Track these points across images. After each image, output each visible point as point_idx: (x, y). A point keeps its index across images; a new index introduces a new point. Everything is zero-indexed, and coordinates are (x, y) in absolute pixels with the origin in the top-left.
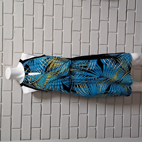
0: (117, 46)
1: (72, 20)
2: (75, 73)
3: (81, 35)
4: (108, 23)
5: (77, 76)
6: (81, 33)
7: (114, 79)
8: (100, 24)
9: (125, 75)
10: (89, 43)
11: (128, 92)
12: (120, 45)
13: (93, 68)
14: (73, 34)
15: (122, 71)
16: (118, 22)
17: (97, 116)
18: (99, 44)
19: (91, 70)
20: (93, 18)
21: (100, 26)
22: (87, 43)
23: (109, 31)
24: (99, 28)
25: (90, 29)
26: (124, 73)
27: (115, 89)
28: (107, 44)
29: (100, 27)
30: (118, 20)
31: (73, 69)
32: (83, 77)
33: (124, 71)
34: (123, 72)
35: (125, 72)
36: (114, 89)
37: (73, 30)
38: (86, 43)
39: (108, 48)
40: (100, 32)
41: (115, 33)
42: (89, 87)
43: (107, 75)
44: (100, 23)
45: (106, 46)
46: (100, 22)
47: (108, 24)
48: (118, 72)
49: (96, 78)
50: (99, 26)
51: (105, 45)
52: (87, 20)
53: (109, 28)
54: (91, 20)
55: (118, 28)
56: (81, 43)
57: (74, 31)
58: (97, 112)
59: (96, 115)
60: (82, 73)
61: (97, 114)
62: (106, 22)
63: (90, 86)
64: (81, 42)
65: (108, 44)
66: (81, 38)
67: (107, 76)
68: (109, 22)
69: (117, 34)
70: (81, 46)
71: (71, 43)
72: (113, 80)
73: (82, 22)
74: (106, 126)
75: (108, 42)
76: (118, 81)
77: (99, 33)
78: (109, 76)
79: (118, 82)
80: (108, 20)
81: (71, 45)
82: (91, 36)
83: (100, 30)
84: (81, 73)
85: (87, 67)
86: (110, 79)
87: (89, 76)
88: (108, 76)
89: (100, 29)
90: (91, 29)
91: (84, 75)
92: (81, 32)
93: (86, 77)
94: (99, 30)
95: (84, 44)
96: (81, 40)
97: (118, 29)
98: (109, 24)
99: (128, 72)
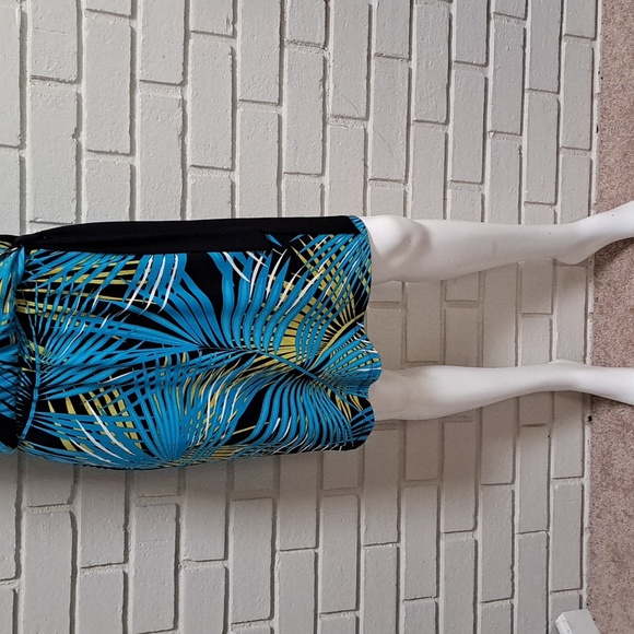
0: (284, 180)
1: (23, 16)
2: (51, 330)
3: (84, 104)
4: (232, 49)
5: (68, 347)
6: (79, 96)
7: (285, 357)
8: (190, 54)
9: (336, 336)
10: (132, 153)
11: (353, 423)
12: (298, 173)
13: (163, 297)
14: (28, 95)
15: (322, 314)
16: (286, 51)
17: (182, 573)
18: (189, 163)
19: (154, 308)
20: (146, 13)
21: (190, 62)
22: (116, 153)
23: (238, 96)
24: (184, 74)
25: (132, 75)
26: (333, 324)
27: (290, 415)
28: (232, 169)
29: (190, 68)
30: (287, 36)
31: (41, 305)
32: (101, 349)
33: (330, 315)
34: (327, 318)
35: (338, 318)
36: (280, 415)
37: (28, 75)
38: (110, 153)
39: (237, 189)
40: (188, 97)
41: (273, 111)
42: (138, 410)
43: (242, 337)
44: (190, 48)
45: (226, 175)
46: (191, 42)
47: (233, 53)
48: (300, 318)
49: (181, 355)
50: (185, 64)
51: (222, 169)
52: (111, 21)
53: (238, 75)
54: (138, 25)
55: (285, 80)
56: (84, 152)
57: (37, 82)
58: (183, 550)
59: (173, 568)
60: (98, 326)
61: (182, 557)
62: (224, 46)
63: (147, 401)
64: (84, 147)
65: (237, 168)
66: (84, 126)
67: (243, 343)
68: (238, 44)
69: (280, 117)
70: (84, 170)
71: (21, 147)
72: (276, 361)
73: (85, 34)
74: (230, 621)
75: (238, 155)
76: (302, 365)
77: (183, 103)
78: (257, 342)
79: (305, 372)
80: (234, 35)
81: (22, 161)
82: (143, 114)
83: (189, 88)
84: (91, 328)
85: (127, 295)
86: (259, 355)
87: (138, 341)
88: (247, 343)
89: (189, 77)
90: (138, 77)
91: (112, 341)
92: (83, 89)
93: (119, 349)
94: (183, 84)
95: (102, 158)
96: (83, 133)
97: (285, 88)
98: (238, 58)
99: (352, 321)
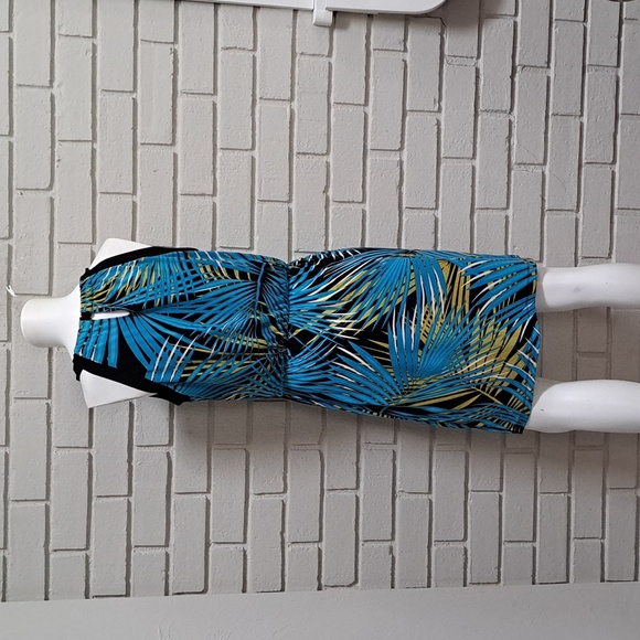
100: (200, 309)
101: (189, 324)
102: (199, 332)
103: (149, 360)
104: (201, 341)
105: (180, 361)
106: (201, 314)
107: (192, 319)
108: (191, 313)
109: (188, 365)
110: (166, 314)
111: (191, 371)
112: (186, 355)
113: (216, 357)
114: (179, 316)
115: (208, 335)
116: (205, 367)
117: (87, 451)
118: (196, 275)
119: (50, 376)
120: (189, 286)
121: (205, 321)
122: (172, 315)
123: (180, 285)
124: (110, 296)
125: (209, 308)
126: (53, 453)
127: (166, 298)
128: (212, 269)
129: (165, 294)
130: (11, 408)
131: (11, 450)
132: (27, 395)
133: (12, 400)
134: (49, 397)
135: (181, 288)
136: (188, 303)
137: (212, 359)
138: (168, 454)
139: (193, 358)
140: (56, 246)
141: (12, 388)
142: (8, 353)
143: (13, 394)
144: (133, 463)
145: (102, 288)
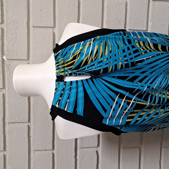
100: (137, 73)
101: (130, 83)
102: (139, 90)
103: (105, 111)
104: (140, 96)
105: (126, 111)
106: (138, 77)
107: (132, 80)
108: (131, 76)
109: (131, 113)
110: (114, 77)
111: (132, 117)
112: (131, 107)
113: (150, 107)
114: (123, 78)
115: (145, 92)
116: (142, 114)
117: (51, 152)
118: (135, 49)
119: (29, 109)
120: (131, 57)
121: (140, 81)
122: (119, 78)
123: (125, 56)
124: (77, 65)
125: (144, 72)
126: (32, 154)
127: (116, 65)
128: (144, 44)
129: (116, 63)
130: (7, 129)
131: (7, 153)
132: (16, 120)
133: (7, 124)
134: (29, 121)
135: (126, 59)
136: (130, 69)
137: (147, 108)
138: (97, 151)
139: (135, 109)
140: (31, 29)
141: (7, 117)
142: (4, 96)
143: (7, 120)
144: (78, 157)
145: (71, 58)
